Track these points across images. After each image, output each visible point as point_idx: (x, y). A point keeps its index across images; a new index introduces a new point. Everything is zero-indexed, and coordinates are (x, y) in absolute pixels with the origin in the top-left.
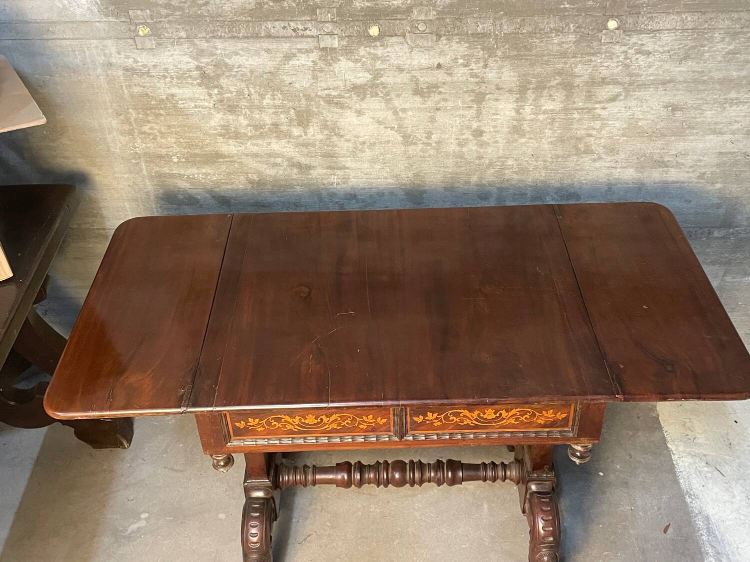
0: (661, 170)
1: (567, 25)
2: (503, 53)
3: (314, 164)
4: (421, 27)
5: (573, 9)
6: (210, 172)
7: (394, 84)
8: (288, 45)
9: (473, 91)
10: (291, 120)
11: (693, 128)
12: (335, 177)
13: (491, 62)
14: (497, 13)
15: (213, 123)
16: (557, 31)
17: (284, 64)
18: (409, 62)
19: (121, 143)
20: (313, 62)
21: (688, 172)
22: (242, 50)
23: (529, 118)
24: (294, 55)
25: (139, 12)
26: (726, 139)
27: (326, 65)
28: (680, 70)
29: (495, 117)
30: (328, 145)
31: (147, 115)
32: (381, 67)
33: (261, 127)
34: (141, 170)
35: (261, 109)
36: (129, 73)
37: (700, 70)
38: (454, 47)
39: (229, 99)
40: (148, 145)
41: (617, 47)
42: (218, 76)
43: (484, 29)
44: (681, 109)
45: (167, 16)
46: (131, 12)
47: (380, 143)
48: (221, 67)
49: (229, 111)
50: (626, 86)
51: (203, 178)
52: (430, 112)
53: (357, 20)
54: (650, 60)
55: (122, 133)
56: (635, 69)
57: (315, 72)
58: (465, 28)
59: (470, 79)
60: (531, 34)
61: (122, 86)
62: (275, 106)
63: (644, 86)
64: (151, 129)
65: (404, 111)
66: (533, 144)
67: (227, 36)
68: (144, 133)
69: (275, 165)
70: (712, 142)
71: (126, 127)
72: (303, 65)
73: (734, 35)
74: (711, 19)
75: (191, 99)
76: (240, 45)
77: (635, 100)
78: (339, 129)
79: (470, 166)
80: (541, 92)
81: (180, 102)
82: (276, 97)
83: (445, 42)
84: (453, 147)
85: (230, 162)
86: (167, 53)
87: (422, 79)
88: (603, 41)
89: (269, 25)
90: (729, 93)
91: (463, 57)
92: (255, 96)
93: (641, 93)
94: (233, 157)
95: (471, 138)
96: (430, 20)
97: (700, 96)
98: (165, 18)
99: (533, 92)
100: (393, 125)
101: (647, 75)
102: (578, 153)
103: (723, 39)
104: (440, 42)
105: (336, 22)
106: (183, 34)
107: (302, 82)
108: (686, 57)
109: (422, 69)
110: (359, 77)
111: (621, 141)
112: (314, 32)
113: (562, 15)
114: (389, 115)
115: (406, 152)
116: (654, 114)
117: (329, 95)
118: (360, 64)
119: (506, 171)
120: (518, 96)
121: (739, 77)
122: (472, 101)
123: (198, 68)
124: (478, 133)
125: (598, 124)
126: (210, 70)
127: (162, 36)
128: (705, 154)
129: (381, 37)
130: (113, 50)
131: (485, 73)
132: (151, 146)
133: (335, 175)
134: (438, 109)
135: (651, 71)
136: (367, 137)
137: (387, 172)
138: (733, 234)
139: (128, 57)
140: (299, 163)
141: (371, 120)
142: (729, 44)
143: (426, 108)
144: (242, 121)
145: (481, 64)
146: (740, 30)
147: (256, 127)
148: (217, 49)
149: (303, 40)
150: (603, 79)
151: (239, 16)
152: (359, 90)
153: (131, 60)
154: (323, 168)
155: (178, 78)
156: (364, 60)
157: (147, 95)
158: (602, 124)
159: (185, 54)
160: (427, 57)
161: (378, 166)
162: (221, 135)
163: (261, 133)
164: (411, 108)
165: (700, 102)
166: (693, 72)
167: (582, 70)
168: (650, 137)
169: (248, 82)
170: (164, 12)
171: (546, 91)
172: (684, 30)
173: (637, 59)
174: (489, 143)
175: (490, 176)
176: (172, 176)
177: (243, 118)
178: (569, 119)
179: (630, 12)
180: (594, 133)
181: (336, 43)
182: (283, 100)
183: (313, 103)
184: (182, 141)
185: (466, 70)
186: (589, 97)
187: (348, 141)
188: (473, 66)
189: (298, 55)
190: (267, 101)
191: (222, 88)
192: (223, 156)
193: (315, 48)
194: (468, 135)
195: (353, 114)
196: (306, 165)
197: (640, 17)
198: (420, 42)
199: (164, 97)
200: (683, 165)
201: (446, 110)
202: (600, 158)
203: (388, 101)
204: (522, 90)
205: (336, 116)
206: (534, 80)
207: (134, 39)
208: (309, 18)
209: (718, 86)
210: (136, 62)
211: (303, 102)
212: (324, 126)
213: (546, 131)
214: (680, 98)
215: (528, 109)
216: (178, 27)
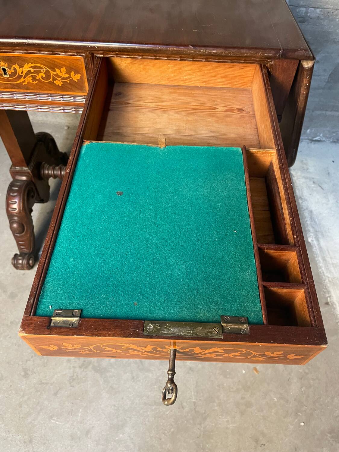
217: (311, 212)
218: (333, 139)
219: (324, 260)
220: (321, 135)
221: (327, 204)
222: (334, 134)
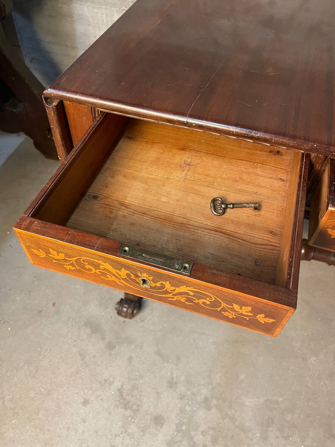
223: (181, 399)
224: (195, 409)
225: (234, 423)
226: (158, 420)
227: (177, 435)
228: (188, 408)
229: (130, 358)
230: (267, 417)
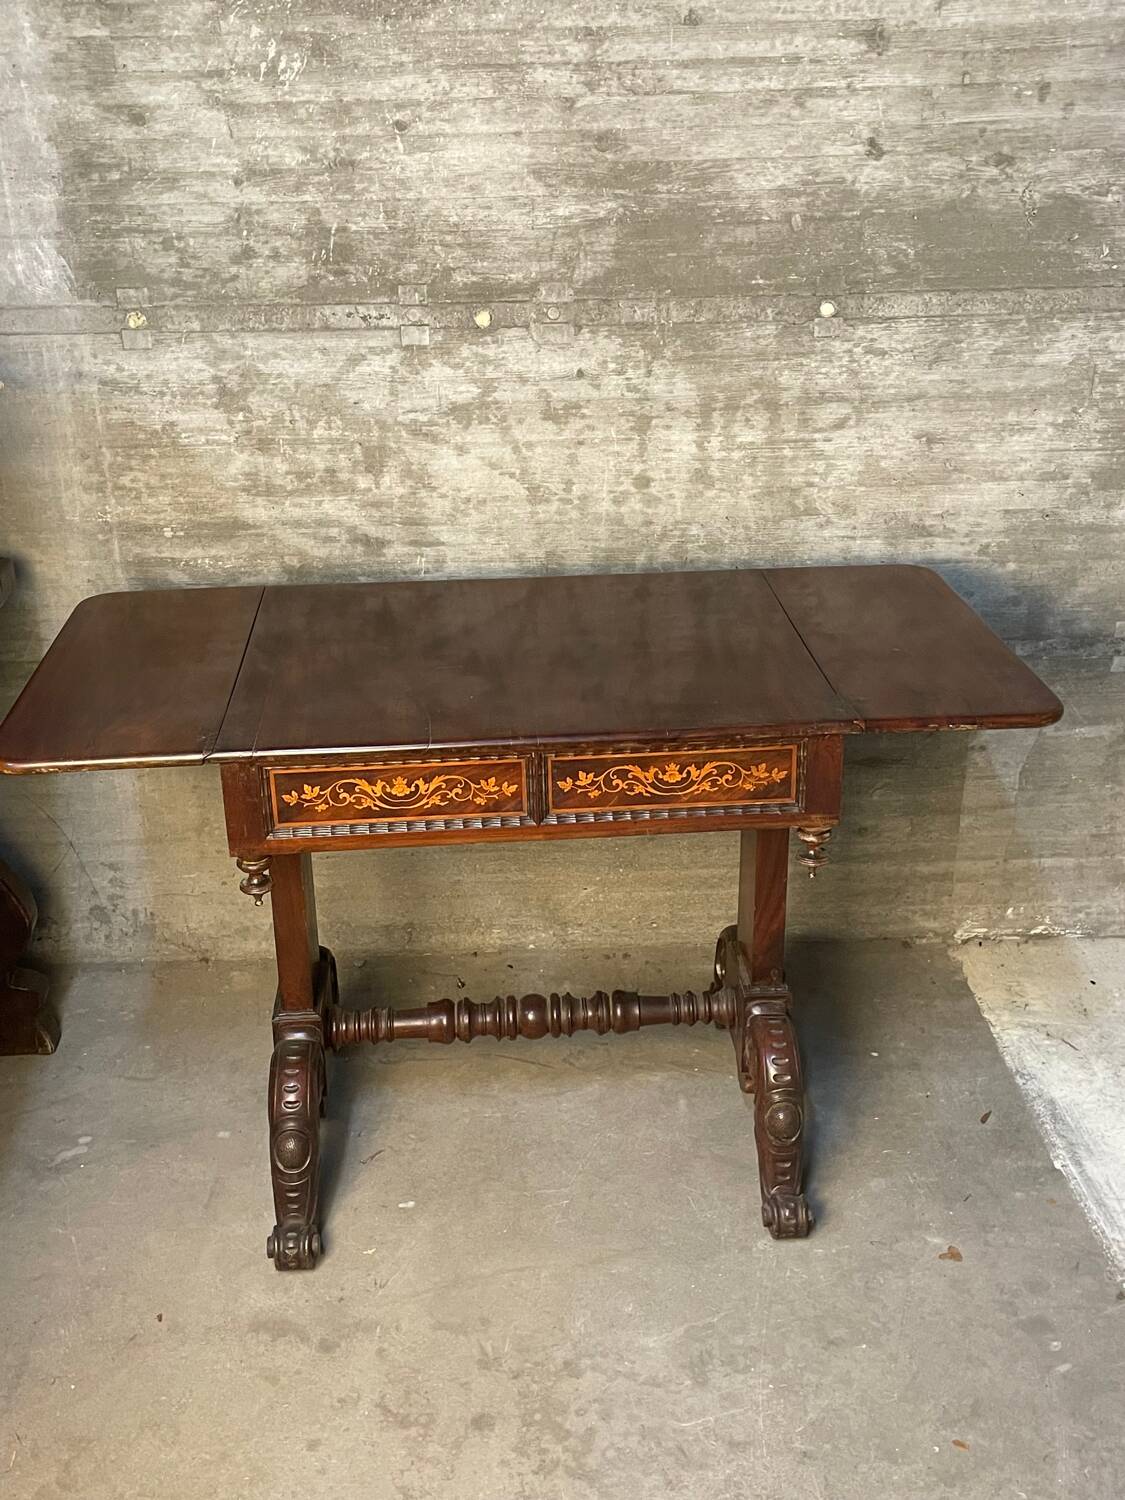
0: (922, 540)
1: (763, 310)
2: (674, 352)
3: (389, 537)
4: (552, 314)
5: (771, 285)
6: (222, 553)
7: (514, 402)
8: (354, 341)
9: (632, 413)
10: (356, 463)
11: (961, 471)
12: (423, 560)
13: (656, 367)
14: (659, 292)
15: (233, 469)
16: (749, 318)
17: (348, 371)
18: (534, 368)
19: (83, 505)
20: (391, 367)
21: (963, 544)
22: (284, 349)
23: (717, 455)
24: (364, 357)
25: (132, 292)
26: (1012, 488)
27: (411, 373)
28: (932, 379)
29: (666, 455)
30: (413, 505)
31: (129, 457)
32: (494, 376)
33: (308, 475)
34: (111, 552)
35: (309, 444)
36: (108, 388)
37: (960, 378)
38: (600, 345)
39: (260, 429)
40: (127, 508)
41: (837, 343)
42: (246, 392)
43: (643, 316)
44: (941, 441)
45: (175, 296)
46: (119, 292)
47: (494, 499)
48: (251, 377)
49: (259, 449)
50: (856, 403)
51: (210, 565)
52: (569, 448)
53: (459, 303)
54: (887, 363)
55: (87, 489)
56: (867, 378)
57: (395, 382)
58: (616, 316)
59: (626, 394)
60: (712, 324)
61: (94, 410)
62: (331, 441)
63: (880, 404)
64: (133, 481)
65: (530, 445)
66: (727, 499)
67: (262, 328)
68: (122, 488)
69: (329, 539)
70: (991, 494)
71: (95, 478)
72: (377, 373)
73: (1001, 325)
74: (965, 301)
75: (201, 430)
76: (285, 341)
77: (871, 426)
78: (430, 477)
79: (634, 537)
80: (734, 415)
81: (183, 435)
82: (333, 425)
83: (588, 336)
84: (605, 506)
85: (257, 535)
86: (168, 356)
87: (555, 395)
88: (816, 335)
89: (327, 311)
90: (1006, 414)
91: (616, 359)
92: (301, 424)
93: (878, 415)
94: (261, 527)
95: (633, 489)
96: (566, 303)
97: (965, 420)
98: (171, 300)
99: (721, 415)
100: (513, 470)
101: (884, 386)
102: (796, 514)
103: (985, 332)
104: (580, 337)
105: (426, 306)
106: (196, 325)
107: (374, 401)
108: (938, 359)
109: (555, 379)
110: (461, 393)
111: (857, 493)
112: (394, 321)
113: (754, 294)
114: (507, 453)
115: (533, 514)
116: (901, 449)
117: (415, 421)
118: (461, 371)
119: (690, 546)
120: (699, 421)
121: (1017, 390)
122: (632, 429)
123: (216, 379)
124: (643, 482)
125: (820, 466)
126: (233, 382)
127: (164, 329)
128: (985, 512)
129: (492, 329)
130: (87, 351)
131: (648, 385)
132: (131, 511)
133: (422, 556)
134: (581, 443)
135: (891, 379)
136: (472, 490)
137: (505, 550)
138: (1044, 649)
139: (108, 363)
140: (366, 535)
141: (479, 462)
142: (996, 338)
143: (563, 441)
144: (278, 466)
145: (643, 371)
146: (1006, 317)
147: (301, 476)
148: (246, 348)
149: (376, 333)
150: (823, 393)
151: (283, 296)
152: (461, 413)
153: (112, 368)
154: (405, 544)
155: (183, 396)
156: (468, 364)
157: (132, 423)
158: (828, 466)
159: (197, 358)
160: (562, 359)
161: (490, 540)
162: (245, 490)
163: (308, 486)
164: (540, 442)
165: (966, 428)
166: (951, 381)
167: (790, 380)
168: (899, 486)
169: (291, 402)
170: (169, 291)
171: (739, 414)
172: (929, 318)
173: (867, 362)
174: (660, 499)
175: (664, 555)
176: (162, 562)
177: (280, 459)
178: (777, 458)
179: (850, 290)
180: (816, 480)
181: (426, 338)
182: (344, 430)
183: (390, 434)
184: (181, 499)
185: (620, 380)
186: (804, 422)
187: (443, 496)
188: (630, 373)
189: (369, 357)
190: (319, 432)
191: (251, 412)
192: (246, 526)
193: (396, 346)
194: (627, 485)
195: (451, 452)
196: (377, 539)
197: (866, 299)
198: (551, 337)
199: (158, 427)
200: (954, 531)
201: (594, 445)
202: (829, 522)
203: (506, 430)
204: (704, 412)
205: (425, 455)
206: (721, 396)
207: (120, 333)
208: (386, 300)
209: (988, 404)
210: (120, 369)
211: (376, 433)
212: (407, 473)
213: (744, 477)
214: (937, 423)
215: (715, 442)
216: (190, 314)
217: (1052, 1102)
218: (1082, 928)
219: (1100, 1204)
220: (1047, 921)
221: (1091, 1082)
222: (1081, 916)
223: (515, 1377)
224: (550, 1384)
225: (635, 1380)
226: (481, 1423)
227: (528, 1430)
228: (535, 1387)
229: (380, 1352)
230: (696, 1353)
